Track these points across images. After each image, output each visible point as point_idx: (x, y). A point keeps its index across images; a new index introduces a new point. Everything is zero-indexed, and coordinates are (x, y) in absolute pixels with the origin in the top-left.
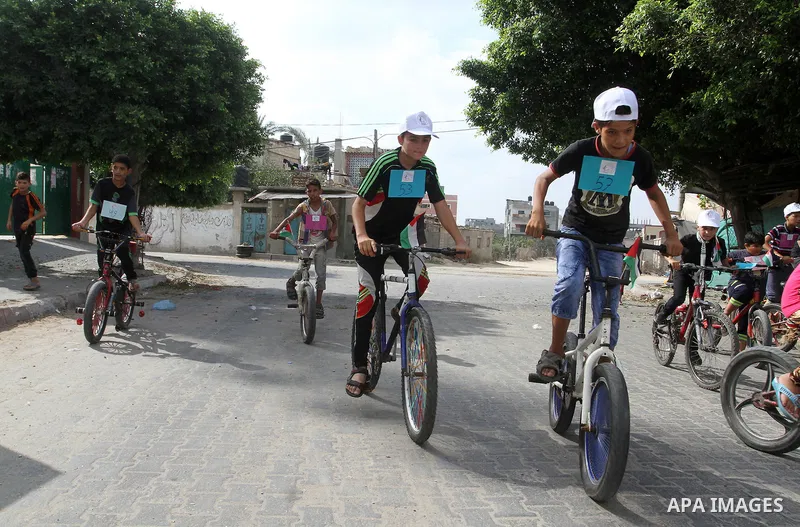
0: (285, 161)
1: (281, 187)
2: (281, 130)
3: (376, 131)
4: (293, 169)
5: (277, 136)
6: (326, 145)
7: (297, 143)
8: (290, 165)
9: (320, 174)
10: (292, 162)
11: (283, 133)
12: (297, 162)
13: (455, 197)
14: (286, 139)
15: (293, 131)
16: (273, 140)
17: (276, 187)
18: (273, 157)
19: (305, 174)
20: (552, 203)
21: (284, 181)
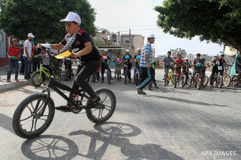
0: (103, 39)
1: (102, 46)
2: (102, 30)
3: (130, 29)
4: (105, 41)
5: (101, 31)
6: (115, 33)
7: (107, 33)
8: (105, 40)
9: (113, 42)
10: (105, 39)
11: (102, 31)
12: (107, 39)
13: (154, 49)
14: (104, 32)
15: (105, 30)
16: (99, 33)
17: (101, 46)
18: (99, 38)
19: (109, 42)
20: (184, 50)
21: (103, 44)
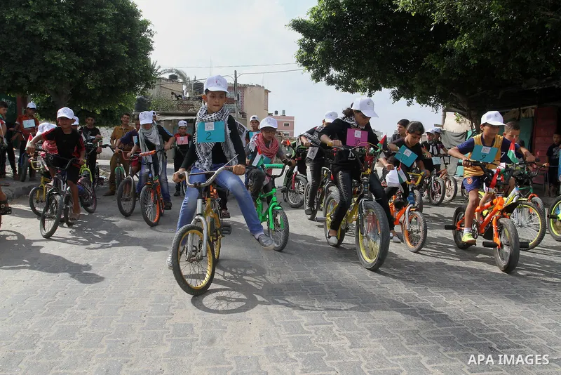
0: (173, 93)
1: (170, 111)
2: (171, 71)
3: (236, 71)
4: (178, 99)
5: (167, 76)
6: (201, 81)
7: (181, 80)
8: (176, 96)
9: (197, 102)
10: (178, 94)
11: (170, 74)
12: (181, 94)
13: (293, 118)
14: (173, 78)
15: (178, 72)
16: (163, 79)
17: (166, 112)
18: (163, 91)
19: (186, 102)
21: (172, 107)
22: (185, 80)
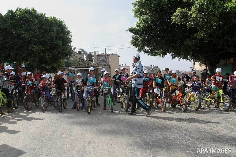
0: (80, 59)
1: (79, 66)
3: (105, 49)
4: (82, 61)
6: (91, 53)
7: (83, 53)
9: (90, 62)
12: (83, 59)
13: (129, 67)
14: (80, 52)
15: (82, 50)
16: (76, 53)
17: (77, 66)
18: (76, 58)
19: (85, 62)
20: (158, 67)
21: (80, 64)
22: (85, 53)
